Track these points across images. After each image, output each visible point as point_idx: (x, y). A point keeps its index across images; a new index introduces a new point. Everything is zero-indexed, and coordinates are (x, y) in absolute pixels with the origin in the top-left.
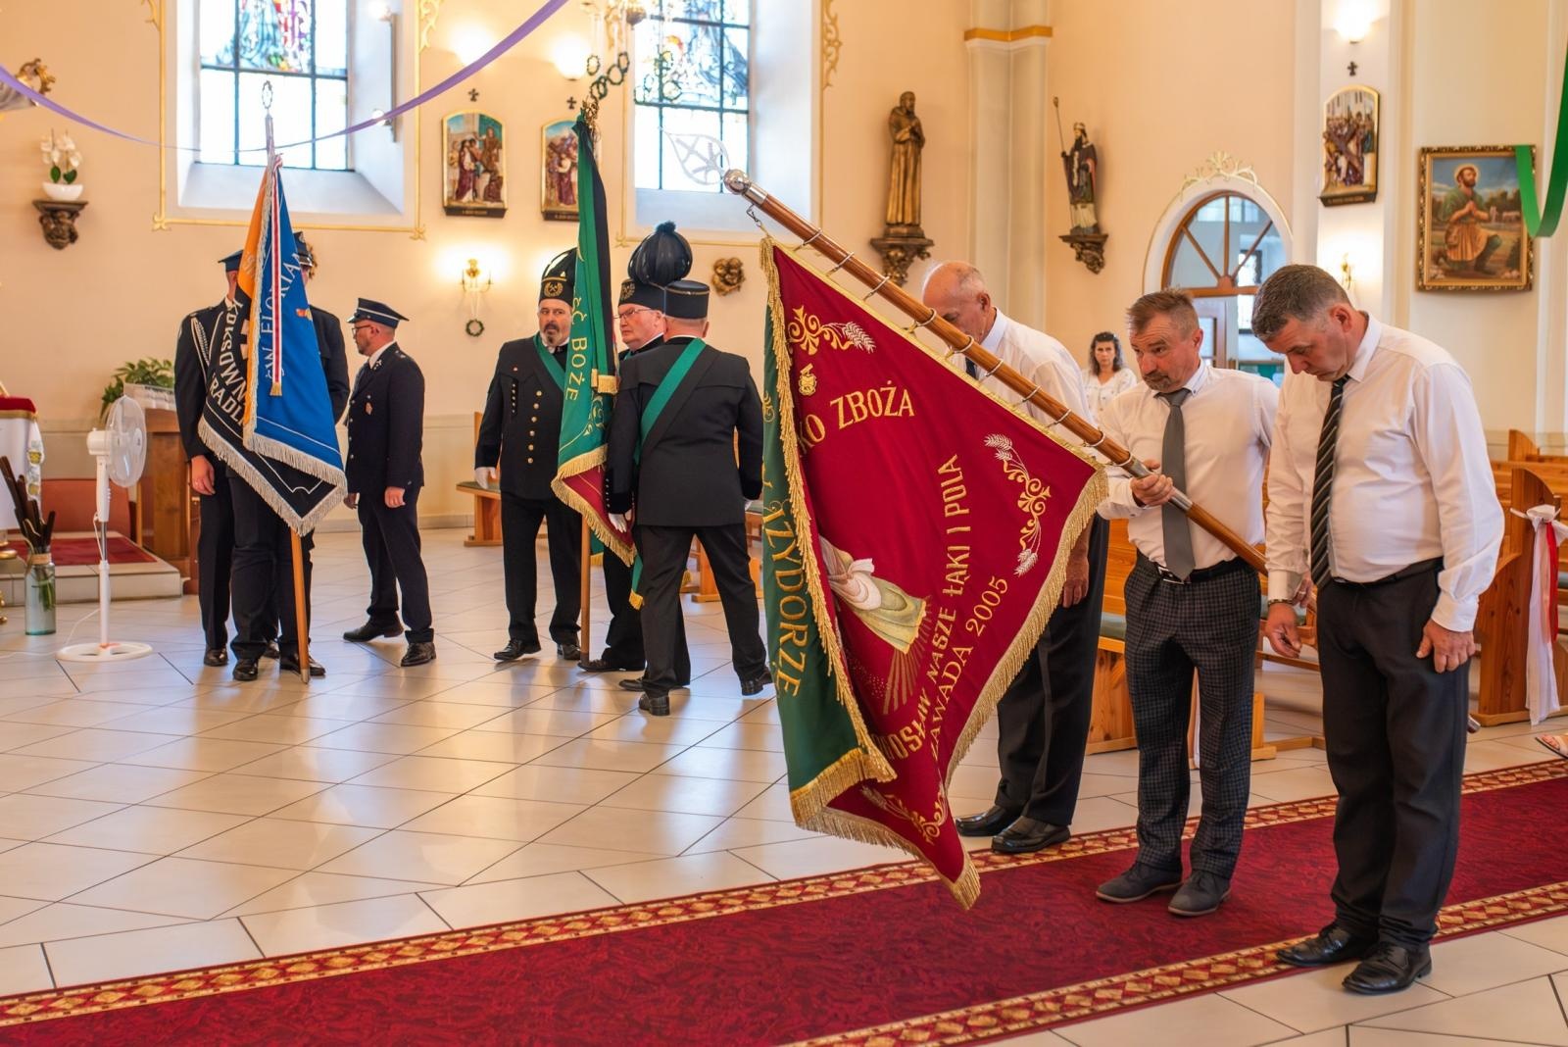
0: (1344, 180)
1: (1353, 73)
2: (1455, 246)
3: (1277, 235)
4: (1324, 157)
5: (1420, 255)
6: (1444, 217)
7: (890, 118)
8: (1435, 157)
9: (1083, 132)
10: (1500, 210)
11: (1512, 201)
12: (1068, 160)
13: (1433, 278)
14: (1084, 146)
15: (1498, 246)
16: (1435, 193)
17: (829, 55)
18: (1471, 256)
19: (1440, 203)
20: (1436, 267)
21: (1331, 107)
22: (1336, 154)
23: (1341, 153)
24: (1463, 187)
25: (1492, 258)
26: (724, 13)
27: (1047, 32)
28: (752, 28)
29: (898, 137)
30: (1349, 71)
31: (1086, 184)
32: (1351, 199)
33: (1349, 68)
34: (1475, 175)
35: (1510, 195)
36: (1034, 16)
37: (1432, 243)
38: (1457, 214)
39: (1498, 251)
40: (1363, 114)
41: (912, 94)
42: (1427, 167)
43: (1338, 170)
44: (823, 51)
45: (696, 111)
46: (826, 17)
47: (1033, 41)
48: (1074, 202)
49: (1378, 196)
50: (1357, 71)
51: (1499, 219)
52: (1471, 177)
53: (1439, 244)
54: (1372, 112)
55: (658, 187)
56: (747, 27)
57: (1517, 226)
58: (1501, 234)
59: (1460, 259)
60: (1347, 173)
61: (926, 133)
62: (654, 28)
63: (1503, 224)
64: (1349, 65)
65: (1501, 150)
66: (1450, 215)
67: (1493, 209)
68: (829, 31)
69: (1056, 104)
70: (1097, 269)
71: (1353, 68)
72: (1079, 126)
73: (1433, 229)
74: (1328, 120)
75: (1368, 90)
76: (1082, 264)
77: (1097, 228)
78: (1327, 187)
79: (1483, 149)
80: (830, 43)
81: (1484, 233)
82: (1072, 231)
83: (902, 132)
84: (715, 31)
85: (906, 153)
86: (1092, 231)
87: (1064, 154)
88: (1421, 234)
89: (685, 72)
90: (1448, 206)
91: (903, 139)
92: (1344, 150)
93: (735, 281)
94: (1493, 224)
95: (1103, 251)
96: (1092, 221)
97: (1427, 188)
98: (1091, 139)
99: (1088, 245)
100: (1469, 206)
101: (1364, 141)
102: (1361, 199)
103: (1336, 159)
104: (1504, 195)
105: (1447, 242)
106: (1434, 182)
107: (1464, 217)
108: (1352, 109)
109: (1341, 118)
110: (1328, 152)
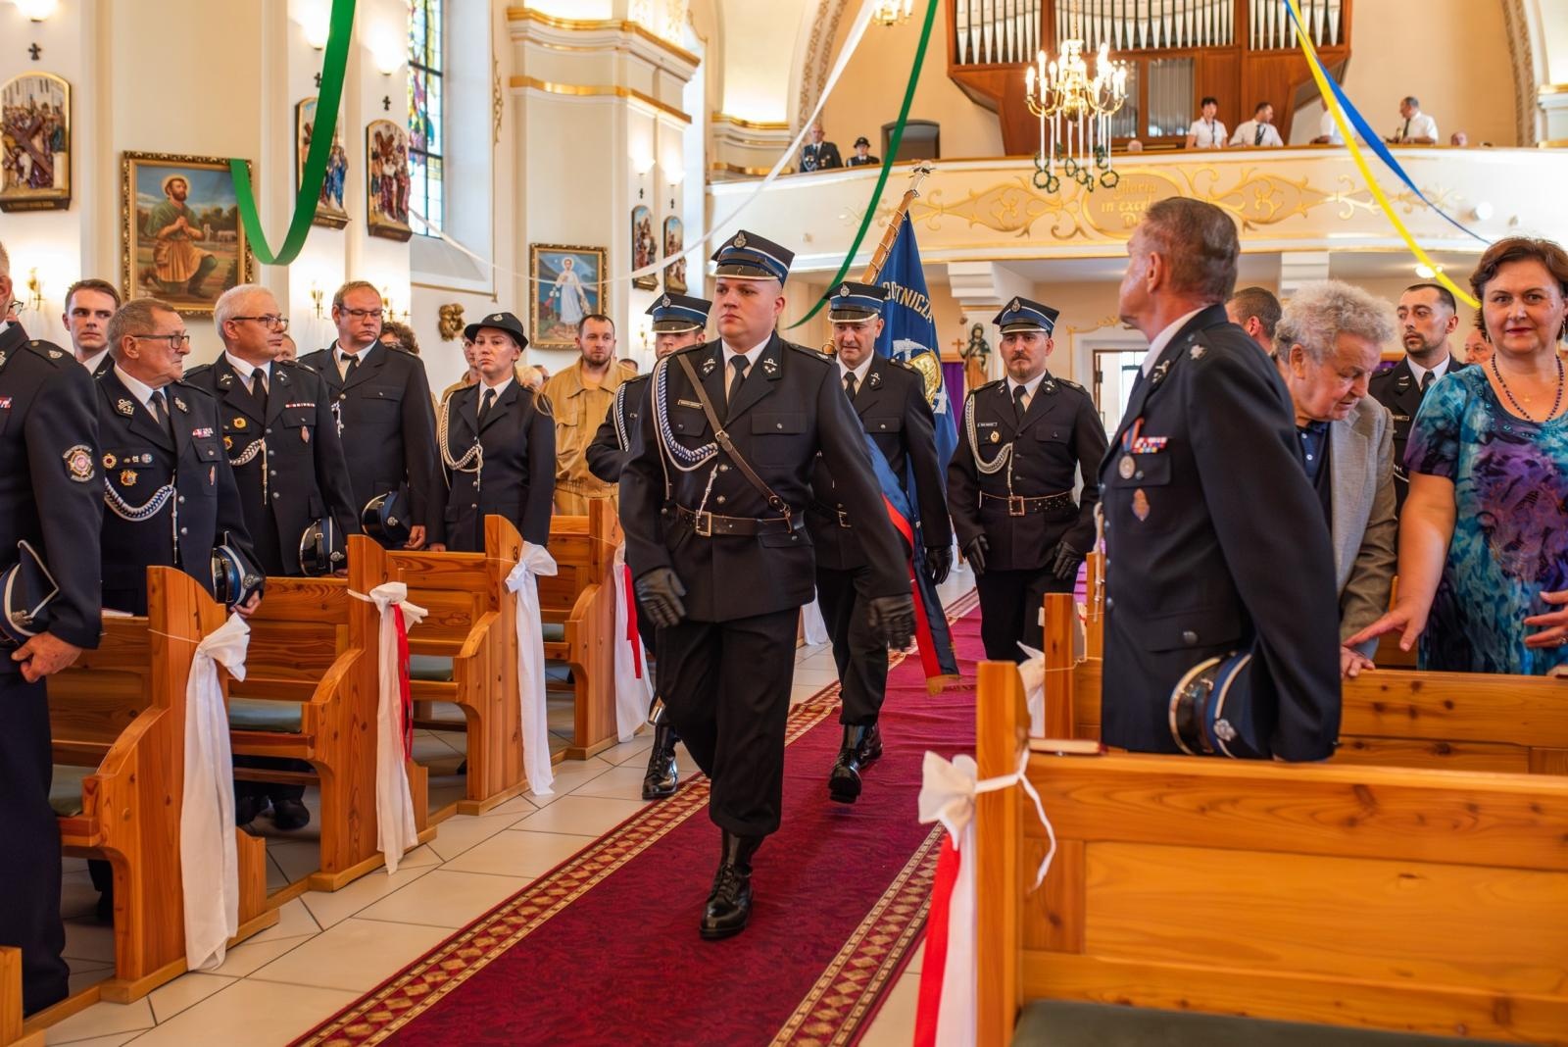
0: (28, 182)
1: (35, 57)
2: (166, 265)
5: (128, 274)
6: (152, 232)
8: (139, 163)
10: (215, 228)
11: (227, 219)
15: (213, 267)
16: (140, 204)
18: (184, 277)
19: (147, 215)
20: (143, 286)
21: (9, 93)
22: (17, 150)
23: (24, 150)
24: (172, 200)
25: (207, 280)
30: (31, 54)
32: (38, 205)
33: (29, 50)
34: (185, 187)
35: (225, 213)
37: (139, 261)
38: (167, 230)
39: (214, 273)
40: (50, 104)
42: (131, 174)
43: (21, 170)
49: (72, 204)
50: (39, 54)
51: (214, 238)
52: (181, 189)
53: (148, 262)
54: (62, 105)
57: (233, 247)
58: (217, 255)
59: (171, 280)
60: (32, 174)
63: (218, 244)
64: (29, 46)
65: (214, 162)
66: (159, 230)
67: (207, 226)
71: (35, 52)
73: (139, 245)
74: (5, 109)
75: (57, 79)
78: (5, 189)
79: (194, 160)
81: (198, 252)
88: (125, 250)
90: (156, 220)
92: (26, 147)
94: (207, 243)
97: (131, 197)
100: (180, 222)
101: (53, 137)
102: (52, 205)
103: (17, 156)
104: (219, 211)
105: (155, 260)
106: (139, 191)
107: (174, 233)
108: (35, 98)
109: (23, 108)
110: (6, 146)
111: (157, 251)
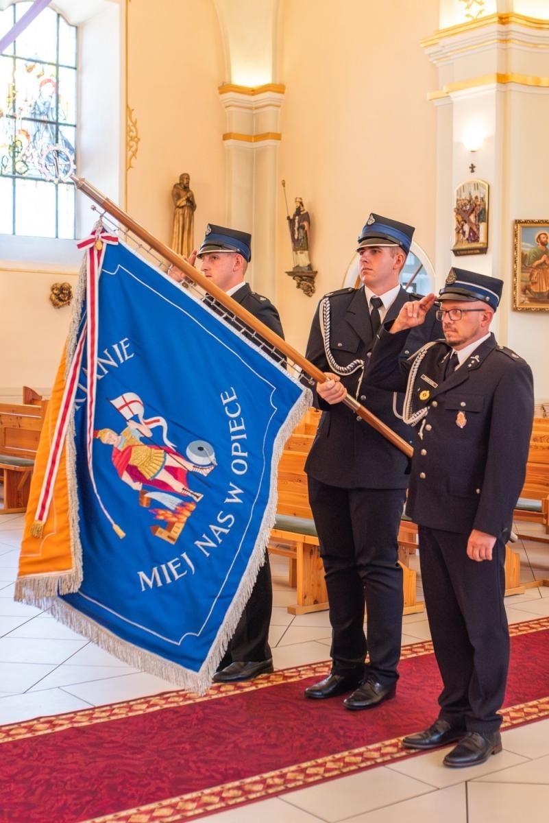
0: (467, 239)
1: (473, 171)
2: (536, 283)
3: (426, 274)
4: (454, 224)
5: (515, 288)
6: (529, 264)
7: (173, 191)
8: (523, 225)
9: (301, 203)
12: (291, 221)
13: (522, 303)
14: (302, 213)
16: (522, 248)
17: (131, 147)
18: (546, 290)
19: (526, 255)
20: (524, 296)
21: (459, 192)
22: (463, 223)
23: (466, 222)
24: (540, 245)
26: (59, 116)
27: (277, 137)
28: (78, 126)
29: (178, 203)
30: (470, 170)
31: (304, 238)
32: (472, 252)
33: (470, 168)
34: (547, 238)
36: (269, 126)
37: (522, 281)
38: (537, 262)
40: (479, 197)
41: (187, 175)
42: (518, 232)
43: (464, 233)
44: (127, 144)
45: (39, 182)
46: (129, 121)
47: (269, 143)
48: (295, 250)
49: (488, 250)
50: (474, 169)
52: (545, 239)
53: (526, 282)
54: (484, 196)
55: (12, 233)
56: (75, 126)
59: (539, 291)
60: (470, 235)
61: (197, 201)
62: (9, 123)
64: (470, 166)
66: (533, 263)
68: (131, 131)
69: (284, 184)
70: (311, 294)
71: (472, 168)
72: (298, 200)
73: (522, 272)
74: (457, 200)
75: (482, 182)
76: (300, 291)
77: (310, 267)
78: (457, 243)
80: (132, 139)
82: (294, 268)
83: (182, 200)
84: (52, 128)
85: (183, 215)
86: (307, 268)
87: (288, 218)
88: (515, 275)
89: (31, 154)
90: (531, 258)
91: (181, 205)
92: (466, 219)
93: (66, 298)
95: (314, 282)
96: (308, 263)
97: (518, 245)
98: (306, 209)
99: (304, 278)
100: (544, 258)
101: (481, 213)
102: (478, 251)
103: (463, 226)
105: (530, 280)
106: (523, 241)
107: (541, 264)
108: (472, 194)
109: (466, 200)
110: (458, 221)
111: (531, 275)
